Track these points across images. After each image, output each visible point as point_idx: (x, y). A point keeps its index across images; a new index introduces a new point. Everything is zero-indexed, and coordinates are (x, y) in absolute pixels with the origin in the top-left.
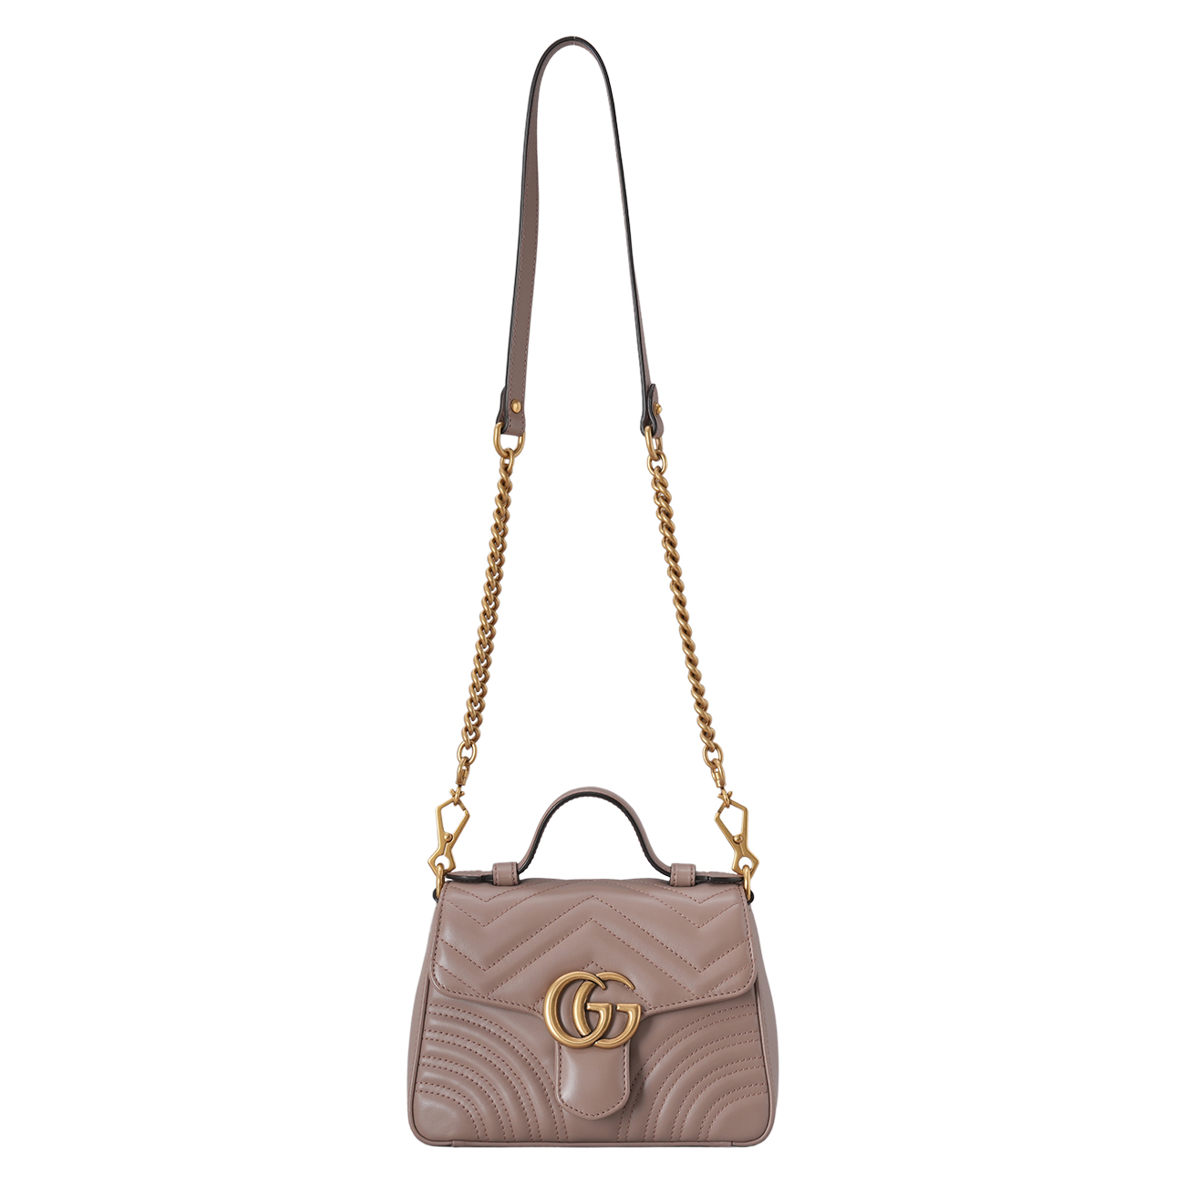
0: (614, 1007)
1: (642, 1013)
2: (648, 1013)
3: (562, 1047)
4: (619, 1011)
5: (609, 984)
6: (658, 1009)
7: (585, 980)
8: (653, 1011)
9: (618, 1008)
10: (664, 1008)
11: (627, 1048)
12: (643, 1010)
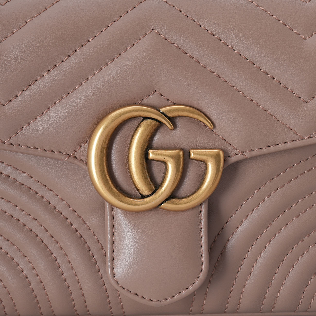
0: (187, 155)
1: (225, 160)
2: (233, 159)
3: (115, 208)
4: (193, 159)
5: (179, 122)
6: (247, 154)
7: (144, 118)
8: (240, 157)
9: (192, 155)
10: (256, 152)
11: (204, 209)
12: (227, 156)
